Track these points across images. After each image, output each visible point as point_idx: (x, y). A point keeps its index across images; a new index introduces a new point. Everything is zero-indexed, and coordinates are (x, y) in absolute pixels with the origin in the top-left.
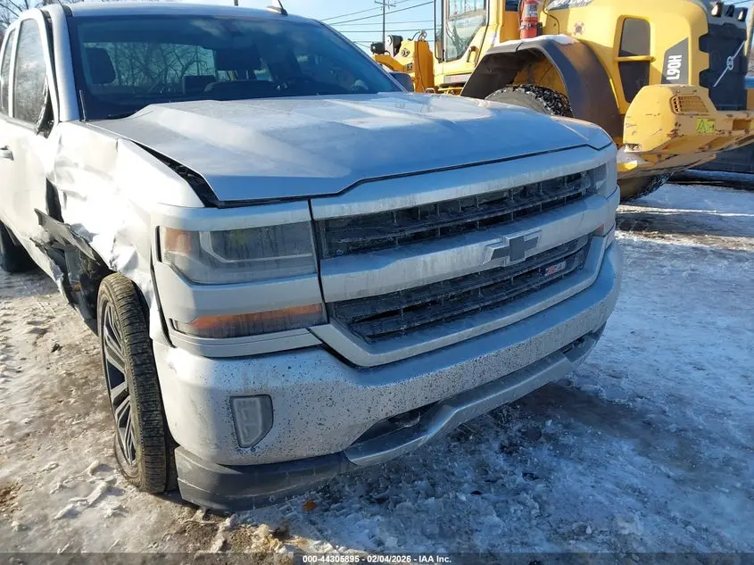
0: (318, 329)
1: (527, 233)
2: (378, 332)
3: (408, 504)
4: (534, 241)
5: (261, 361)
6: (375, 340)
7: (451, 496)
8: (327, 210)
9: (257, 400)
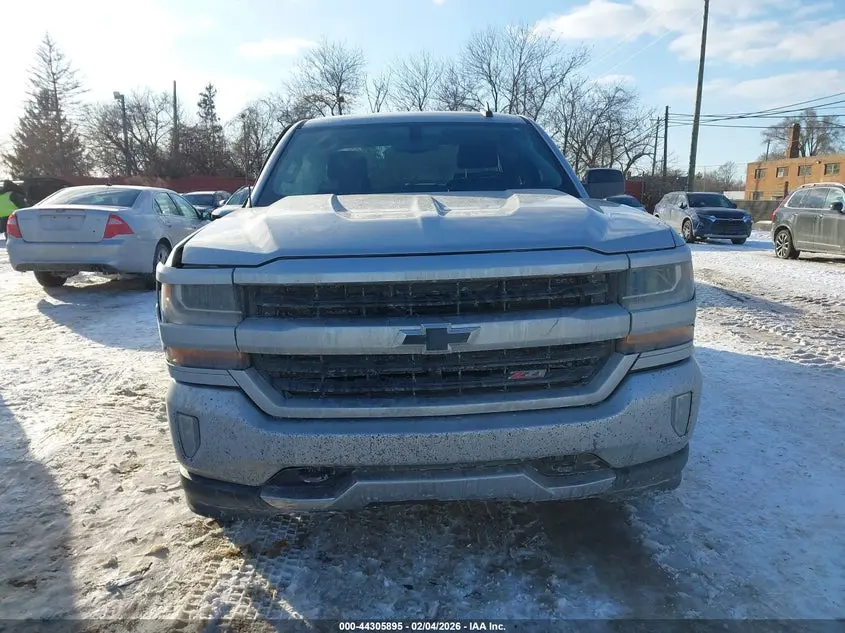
0: (236, 374)
1: (453, 327)
2: (294, 389)
3: (339, 569)
4: (464, 337)
5: (199, 389)
6: (291, 395)
7: (379, 577)
8: (245, 277)
9: (191, 419)
